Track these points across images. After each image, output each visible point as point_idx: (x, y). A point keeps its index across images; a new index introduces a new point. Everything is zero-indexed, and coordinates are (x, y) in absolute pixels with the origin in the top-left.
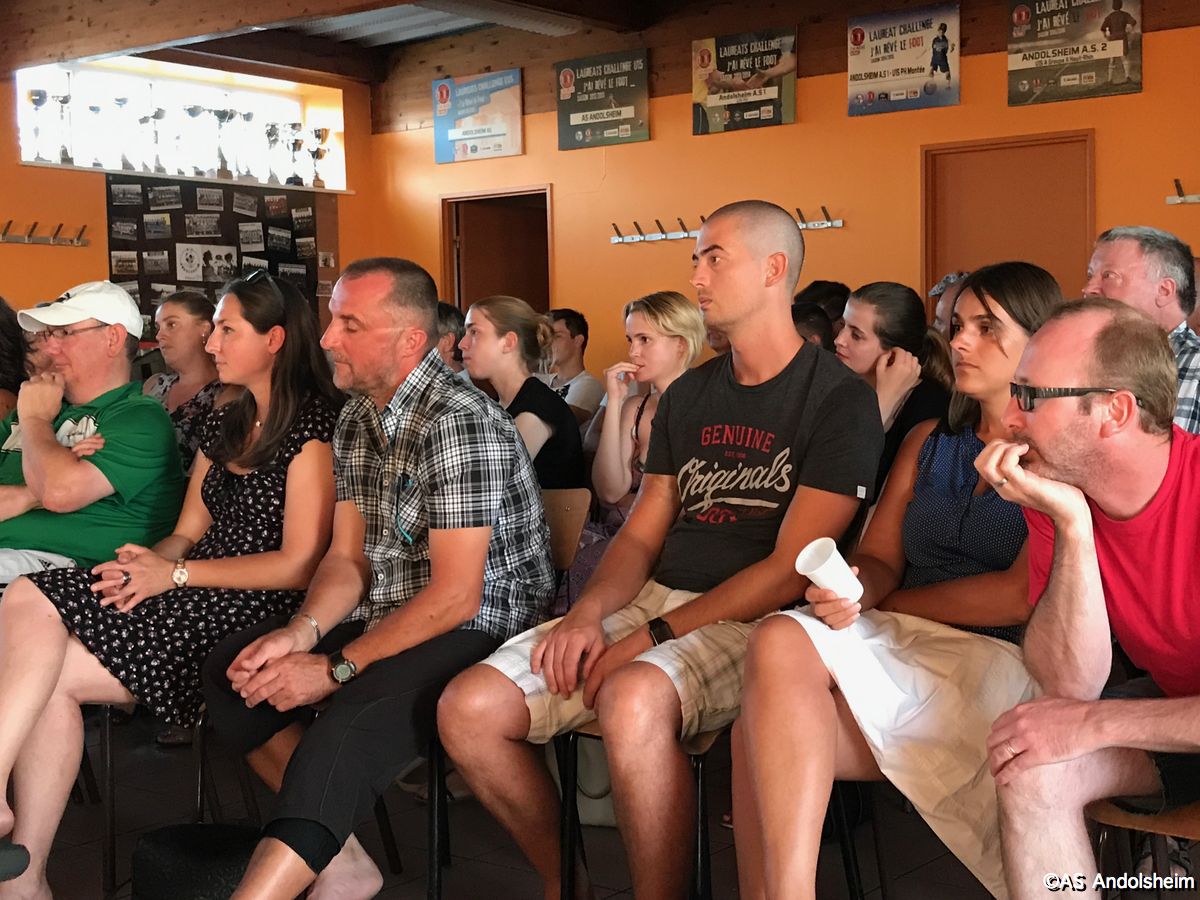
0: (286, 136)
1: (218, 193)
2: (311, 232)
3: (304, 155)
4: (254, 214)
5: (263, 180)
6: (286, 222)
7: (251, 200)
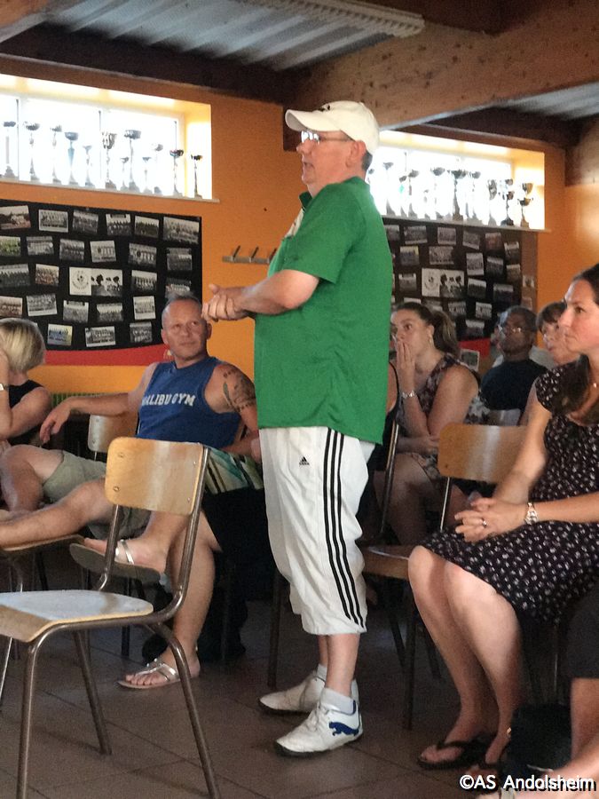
0: (503, 189)
1: (452, 232)
2: (518, 261)
3: (514, 203)
4: (477, 247)
5: (485, 223)
6: (500, 253)
7: (476, 237)
